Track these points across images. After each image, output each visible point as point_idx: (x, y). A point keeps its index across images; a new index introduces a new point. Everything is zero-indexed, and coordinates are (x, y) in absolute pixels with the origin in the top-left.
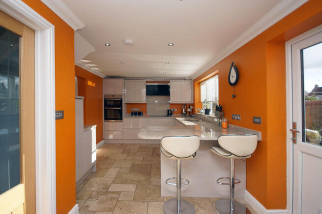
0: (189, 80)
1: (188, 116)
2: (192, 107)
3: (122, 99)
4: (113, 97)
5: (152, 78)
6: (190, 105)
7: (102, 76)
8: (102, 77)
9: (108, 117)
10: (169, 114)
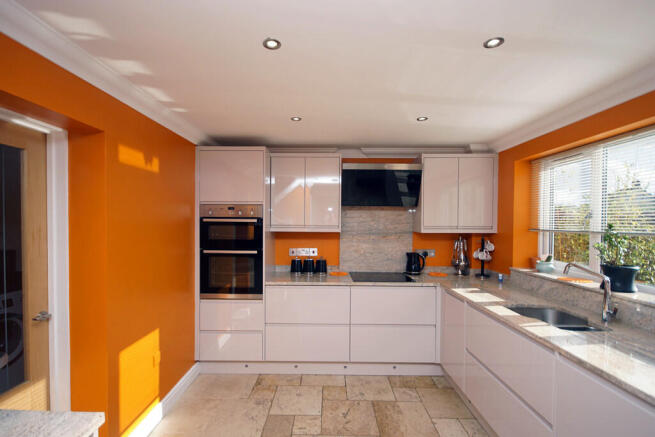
0: (482, 152)
1: (477, 276)
2: (490, 247)
3: (260, 220)
4: (231, 213)
5: (358, 147)
6: (483, 238)
7: (192, 135)
8: (194, 141)
9: (213, 283)
10: (414, 266)
